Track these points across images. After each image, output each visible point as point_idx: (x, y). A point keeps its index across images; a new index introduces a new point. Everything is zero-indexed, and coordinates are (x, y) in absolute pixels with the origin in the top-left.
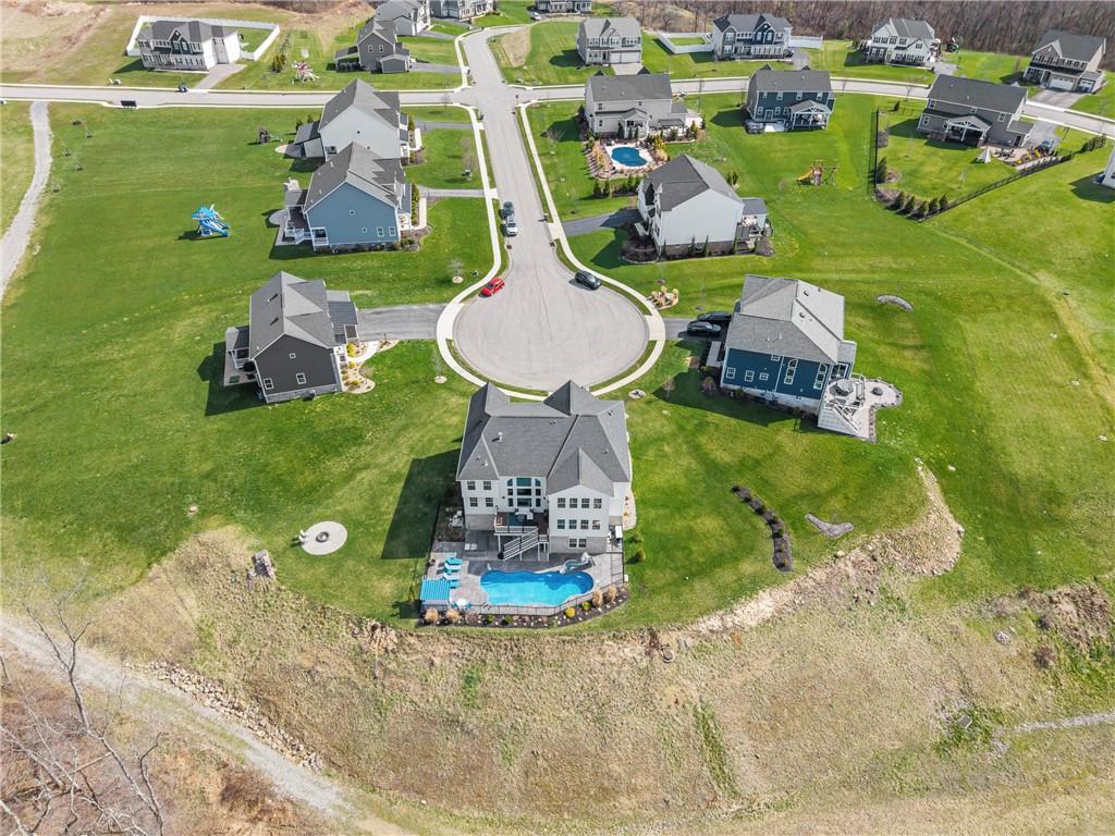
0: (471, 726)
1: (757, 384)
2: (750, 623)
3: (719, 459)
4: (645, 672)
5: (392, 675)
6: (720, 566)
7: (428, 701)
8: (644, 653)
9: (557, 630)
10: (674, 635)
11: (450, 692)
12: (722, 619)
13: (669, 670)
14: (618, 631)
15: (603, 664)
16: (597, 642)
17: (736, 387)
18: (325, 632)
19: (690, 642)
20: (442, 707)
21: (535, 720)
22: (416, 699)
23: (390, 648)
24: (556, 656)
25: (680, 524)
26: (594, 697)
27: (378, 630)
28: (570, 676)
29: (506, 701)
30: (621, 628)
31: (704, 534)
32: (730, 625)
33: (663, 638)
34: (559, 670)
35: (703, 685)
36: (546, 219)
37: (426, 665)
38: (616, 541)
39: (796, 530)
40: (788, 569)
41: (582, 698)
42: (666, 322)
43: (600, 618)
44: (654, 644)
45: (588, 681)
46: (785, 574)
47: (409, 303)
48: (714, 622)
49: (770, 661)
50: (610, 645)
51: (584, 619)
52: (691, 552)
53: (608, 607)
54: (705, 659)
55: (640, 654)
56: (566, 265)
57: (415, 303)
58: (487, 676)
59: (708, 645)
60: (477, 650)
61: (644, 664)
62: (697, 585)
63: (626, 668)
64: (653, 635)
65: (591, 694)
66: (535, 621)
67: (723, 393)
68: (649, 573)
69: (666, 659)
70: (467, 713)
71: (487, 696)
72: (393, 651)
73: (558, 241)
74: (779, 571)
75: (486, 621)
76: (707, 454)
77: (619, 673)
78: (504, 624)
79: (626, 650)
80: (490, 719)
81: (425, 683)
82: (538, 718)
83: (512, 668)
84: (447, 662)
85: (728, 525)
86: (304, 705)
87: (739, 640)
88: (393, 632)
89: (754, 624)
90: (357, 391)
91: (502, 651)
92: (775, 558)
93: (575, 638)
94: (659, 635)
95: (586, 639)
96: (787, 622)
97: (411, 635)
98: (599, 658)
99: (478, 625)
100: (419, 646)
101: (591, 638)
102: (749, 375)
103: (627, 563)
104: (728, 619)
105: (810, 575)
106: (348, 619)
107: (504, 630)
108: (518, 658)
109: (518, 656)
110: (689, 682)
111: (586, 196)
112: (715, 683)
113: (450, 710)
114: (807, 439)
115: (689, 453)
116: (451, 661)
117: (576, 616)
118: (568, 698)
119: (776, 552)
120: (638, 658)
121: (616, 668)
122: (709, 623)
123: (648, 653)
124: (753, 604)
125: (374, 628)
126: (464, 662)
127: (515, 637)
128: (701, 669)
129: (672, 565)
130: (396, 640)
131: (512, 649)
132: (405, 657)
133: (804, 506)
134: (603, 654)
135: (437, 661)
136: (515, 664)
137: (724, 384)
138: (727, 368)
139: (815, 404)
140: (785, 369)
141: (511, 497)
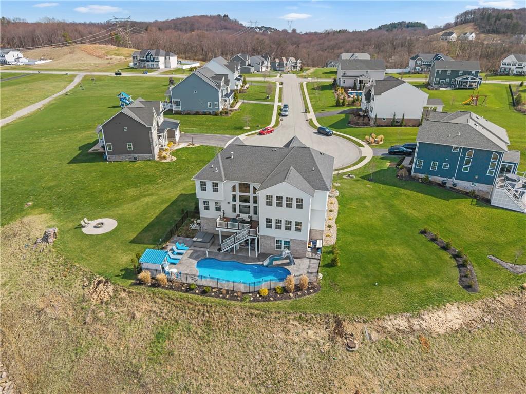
0: (147, 380)
1: (441, 172)
2: (438, 330)
3: (409, 214)
4: (327, 356)
5: (99, 323)
6: (407, 279)
7: (118, 350)
8: (327, 338)
9: (248, 304)
10: (360, 326)
11: (140, 344)
12: (409, 321)
13: (351, 359)
14: (305, 314)
15: (286, 342)
16: (283, 320)
17: (423, 176)
18: (65, 282)
19: (375, 335)
20: (128, 356)
21: (208, 385)
22: (109, 346)
23: (105, 299)
24: (242, 327)
25: (373, 248)
26: (272, 372)
27: (102, 284)
28: (251, 347)
29: (186, 362)
30: (308, 311)
31: (394, 257)
32: (417, 327)
33: (348, 328)
34: (242, 340)
35: (387, 381)
36: (306, 112)
37: (129, 318)
38: (315, 250)
39: (479, 265)
40: (475, 291)
41: (259, 371)
42: (373, 150)
43: (290, 301)
44: (338, 330)
45: (268, 355)
46: (472, 294)
47: (215, 133)
48: (401, 322)
49: (459, 371)
50: (294, 325)
51: (275, 300)
52: (382, 267)
53: (299, 294)
54: (390, 355)
55: (324, 338)
56: (314, 127)
57: (217, 134)
58: (176, 335)
59: (394, 342)
60: (174, 310)
61: (326, 348)
62: (385, 290)
63: (308, 349)
64: (339, 323)
65: (268, 368)
66: (232, 295)
67: (414, 179)
68: (342, 275)
69: (349, 348)
70: (148, 366)
71: (171, 353)
72: (107, 303)
73: (311, 119)
74: (465, 291)
75: (189, 289)
76: (400, 210)
77: (300, 352)
78: (204, 293)
79: (310, 332)
80: (167, 376)
81: (122, 334)
82: (212, 384)
83: (199, 331)
84: (146, 318)
85: (416, 253)
86: (24, 339)
87: (425, 343)
88: (112, 287)
89: (442, 331)
90: (164, 161)
91: (195, 315)
92: (461, 282)
93: (262, 313)
94: (345, 324)
95: (273, 316)
96: (477, 336)
97: (124, 291)
98: (282, 335)
99: (181, 290)
100: (127, 301)
101: (277, 315)
102: (434, 166)
103: (324, 266)
104: (415, 322)
105: (498, 298)
106: (84, 275)
107: (201, 297)
108: (207, 323)
109: (208, 321)
110: (371, 376)
111: (331, 105)
112: (399, 382)
113: (134, 361)
114: (483, 210)
115: (386, 208)
116: (150, 317)
117: (269, 296)
118: (246, 368)
119: (461, 277)
120: (321, 341)
121: (297, 348)
122: (395, 321)
123: (331, 339)
124: (440, 313)
125: (99, 282)
126: (161, 319)
127: (209, 304)
128: (385, 365)
129: (363, 273)
130: (111, 294)
131: (204, 315)
132: (114, 308)
133: (485, 250)
134: (287, 332)
135: (138, 315)
136: (203, 328)
137: (414, 174)
138: (416, 160)
139: (488, 189)
140: (463, 158)
141: (234, 203)
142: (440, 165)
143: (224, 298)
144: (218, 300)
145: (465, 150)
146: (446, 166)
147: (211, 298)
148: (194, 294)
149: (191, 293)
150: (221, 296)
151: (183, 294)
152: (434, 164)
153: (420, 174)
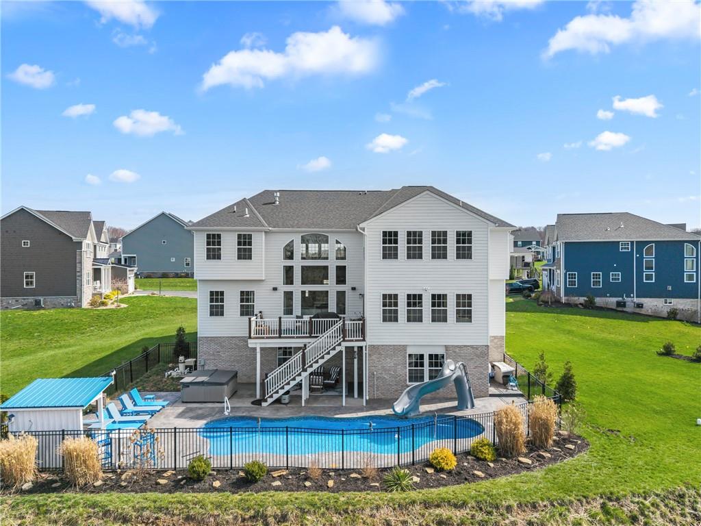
1: (610, 289)
9: (416, 493)
17: (583, 299)
53: (545, 454)
75: (186, 482)
78: (243, 483)
99: (157, 488)
102: (596, 279)
107: (235, 497)
137: (566, 298)
138: (566, 274)
139: (693, 305)
140: (640, 260)
141: (288, 288)
142: (606, 277)
143: (321, 488)
144: (303, 495)
145: (641, 244)
146: (616, 276)
147: (272, 493)
148: (205, 491)
149: (194, 491)
150: (308, 484)
151: (160, 495)
152: (597, 276)
153: (576, 298)
